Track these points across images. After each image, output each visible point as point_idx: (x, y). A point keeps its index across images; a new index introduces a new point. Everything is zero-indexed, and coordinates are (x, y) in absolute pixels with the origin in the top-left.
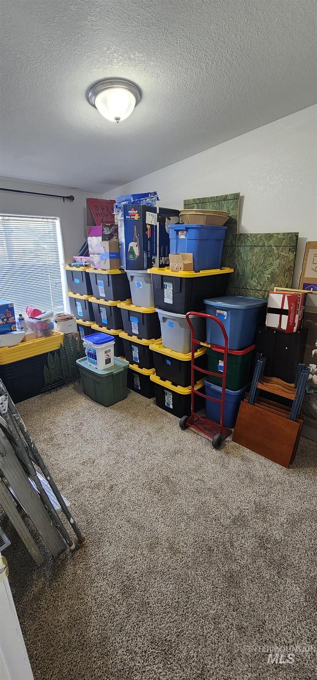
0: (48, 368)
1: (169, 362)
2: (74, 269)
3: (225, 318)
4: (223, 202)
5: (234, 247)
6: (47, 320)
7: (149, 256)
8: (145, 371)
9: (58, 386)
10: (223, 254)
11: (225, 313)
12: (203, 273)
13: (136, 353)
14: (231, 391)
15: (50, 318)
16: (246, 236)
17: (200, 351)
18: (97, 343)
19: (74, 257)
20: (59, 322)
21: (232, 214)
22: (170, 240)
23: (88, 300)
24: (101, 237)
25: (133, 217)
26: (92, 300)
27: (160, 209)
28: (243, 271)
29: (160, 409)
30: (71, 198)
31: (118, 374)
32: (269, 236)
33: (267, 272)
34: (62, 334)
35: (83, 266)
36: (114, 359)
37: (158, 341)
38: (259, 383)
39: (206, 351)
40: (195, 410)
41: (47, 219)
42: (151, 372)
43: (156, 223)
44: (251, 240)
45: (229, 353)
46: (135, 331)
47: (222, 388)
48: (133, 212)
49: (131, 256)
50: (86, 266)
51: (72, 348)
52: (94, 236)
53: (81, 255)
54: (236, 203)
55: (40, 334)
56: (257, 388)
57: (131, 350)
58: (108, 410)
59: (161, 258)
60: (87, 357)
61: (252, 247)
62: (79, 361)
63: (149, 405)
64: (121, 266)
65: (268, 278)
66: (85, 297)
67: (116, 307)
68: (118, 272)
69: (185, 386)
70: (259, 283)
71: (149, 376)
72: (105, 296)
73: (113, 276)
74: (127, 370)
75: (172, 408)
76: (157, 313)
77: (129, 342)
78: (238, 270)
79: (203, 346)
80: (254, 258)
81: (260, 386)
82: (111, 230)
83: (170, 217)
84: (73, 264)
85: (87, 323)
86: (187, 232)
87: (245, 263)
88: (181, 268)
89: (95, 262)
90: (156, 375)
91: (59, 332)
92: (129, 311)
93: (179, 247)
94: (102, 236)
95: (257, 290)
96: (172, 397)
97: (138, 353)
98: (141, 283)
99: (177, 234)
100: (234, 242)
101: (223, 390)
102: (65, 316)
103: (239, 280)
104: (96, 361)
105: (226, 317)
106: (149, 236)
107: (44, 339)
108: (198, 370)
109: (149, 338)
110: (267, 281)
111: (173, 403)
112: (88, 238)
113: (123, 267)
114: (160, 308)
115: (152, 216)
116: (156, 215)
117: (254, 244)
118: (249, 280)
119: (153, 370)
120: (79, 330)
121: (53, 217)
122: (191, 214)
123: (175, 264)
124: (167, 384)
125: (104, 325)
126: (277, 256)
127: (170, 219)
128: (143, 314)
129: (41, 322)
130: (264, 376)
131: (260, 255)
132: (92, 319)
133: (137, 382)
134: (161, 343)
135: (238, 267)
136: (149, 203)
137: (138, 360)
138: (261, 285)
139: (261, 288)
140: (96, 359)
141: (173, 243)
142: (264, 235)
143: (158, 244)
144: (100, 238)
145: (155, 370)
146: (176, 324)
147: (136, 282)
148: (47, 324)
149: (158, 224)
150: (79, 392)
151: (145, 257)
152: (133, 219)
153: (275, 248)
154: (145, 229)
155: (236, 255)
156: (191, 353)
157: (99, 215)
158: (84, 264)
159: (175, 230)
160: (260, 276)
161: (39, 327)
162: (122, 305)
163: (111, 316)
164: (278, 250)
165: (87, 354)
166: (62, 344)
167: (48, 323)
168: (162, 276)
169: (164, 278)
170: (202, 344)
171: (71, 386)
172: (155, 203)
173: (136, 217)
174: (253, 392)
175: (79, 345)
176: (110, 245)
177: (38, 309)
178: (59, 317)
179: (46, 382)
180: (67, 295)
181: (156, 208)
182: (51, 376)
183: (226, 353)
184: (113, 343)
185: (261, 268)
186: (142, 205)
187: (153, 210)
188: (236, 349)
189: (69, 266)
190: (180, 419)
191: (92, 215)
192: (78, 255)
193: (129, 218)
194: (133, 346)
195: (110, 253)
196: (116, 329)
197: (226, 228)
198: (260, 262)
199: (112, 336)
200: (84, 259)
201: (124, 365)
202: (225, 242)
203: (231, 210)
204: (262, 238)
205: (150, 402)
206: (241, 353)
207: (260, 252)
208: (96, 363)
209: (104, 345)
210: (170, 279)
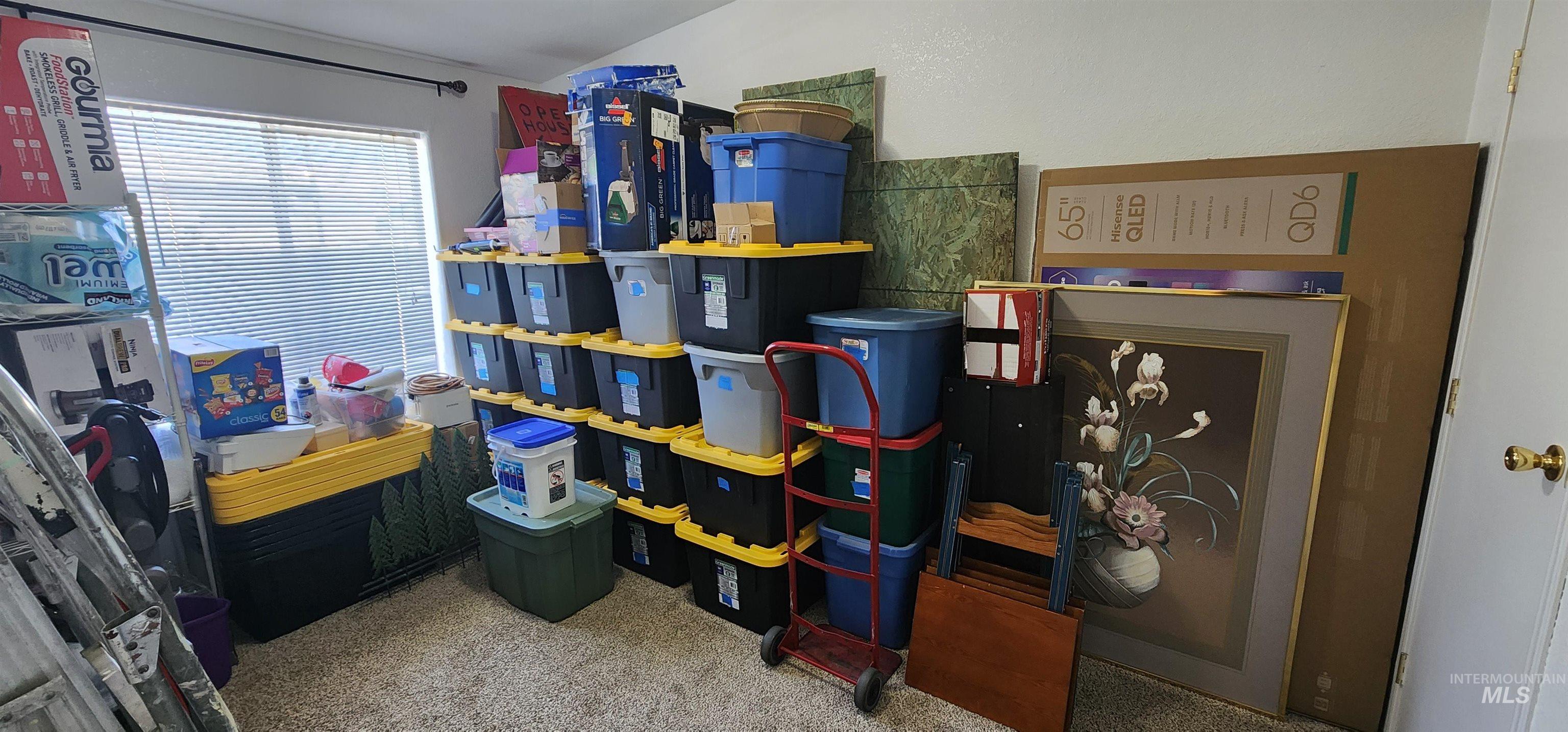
0: (384, 525)
1: (724, 484)
2: (466, 257)
3: (866, 358)
4: (837, 90)
5: (869, 194)
6: (385, 391)
7: (662, 216)
8: (660, 514)
9: (412, 576)
10: (843, 211)
11: (864, 345)
12: (801, 250)
13: (634, 467)
14: (892, 548)
15: (393, 386)
16: (896, 166)
17: (804, 448)
18: (525, 445)
19: (466, 230)
20: (421, 398)
21: (859, 116)
22: (715, 173)
23: (503, 336)
24: (536, 174)
25: (618, 119)
26: (516, 334)
27: (686, 105)
28: (896, 249)
29: (706, 614)
30: (460, 87)
31: (586, 527)
32: (952, 164)
33: (953, 248)
34: (428, 427)
35: (489, 250)
36: (576, 486)
37: (694, 430)
38: (961, 519)
39: (820, 448)
40: (800, 611)
41: (394, 134)
42: (678, 514)
43: (677, 137)
44: (908, 176)
45: (881, 446)
46: (632, 407)
47: (869, 542)
48: (616, 107)
49: (615, 216)
50: (498, 249)
51: (455, 464)
52: (517, 173)
53: (486, 224)
54: (869, 92)
55: (361, 429)
56: (957, 533)
57: (622, 458)
58: (561, 631)
59: (694, 224)
60: (498, 486)
61: (913, 191)
62: (474, 499)
63: (674, 606)
64: (590, 244)
65: (956, 261)
66: (494, 328)
67: (577, 349)
68: (580, 258)
69: (770, 544)
70: (934, 274)
71: (672, 526)
72: (548, 323)
73: (569, 268)
74: (612, 513)
75: (738, 609)
76: (687, 356)
77: (615, 436)
78: (883, 247)
79: (813, 433)
80: (919, 216)
81: (965, 528)
82: (563, 157)
83: (711, 127)
84: (462, 246)
85: (502, 398)
86: (756, 151)
87: (897, 229)
88: (745, 237)
89: (522, 238)
90: (691, 521)
91: (419, 424)
92: (613, 357)
93: (736, 189)
94: (539, 172)
95: (931, 291)
96: (736, 578)
97: (641, 466)
98: (643, 284)
99: (732, 157)
100: (868, 181)
101: (875, 547)
102: (439, 380)
103: (888, 269)
104: (522, 494)
105: (867, 354)
106: (659, 168)
107: (373, 442)
108: (804, 497)
109: (668, 425)
110: (954, 268)
111: (739, 595)
112: (502, 178)
113: (595, 244)
114: (695, 343)
115: (666, 118)
116: (677, 117)
117: (917, 184)
118: (911, 270)
119: (683, 507)
120: (477, 417)
121: (412, 131)
122: (764, 111)
123: (731, 229)
124: (723, 543)
125: (548, 399)
126: (973, 209)
127: (711, 131)
128: (650, 360)
129: (366, 396)
130: (970, 503)
131: (932, 208)
132: (516, 386)
133: (640, 544)
134: (702, 436)
135: (882, 238)
136: (660, 91)
137: (642, 485)
138: (940, 280)
139: (941, 287)
140: (523, 489)
141: (721, 180)
142: (938, 163)
143: (683, 189)
144: (534, 177)
145: (687, 508)
146: (739, 381)
147: (630, 282)
148: (384, 402)
149: (681, 140)
150: (476, 586)
151: (652, 217)
152: (617, 123)
153: (966, 191)
154: (649, 149)
155: (874, 210)
156: (782, 454)
157: (532, 126)
158: (491, 244)
159: (726, 148)
160: (937, 258)
161: (359, 410)
162: (595, 343)
163: (566, 372)
164: (973, 194)
165: (497, 478)
166: (428, 454)
167: (387, 398)
168: (697, 260)
169: (703, 264)
170: (810, 426)
171: (453, 572)
172: (674, 93)
173: (627, 120)
174: (948, 545)
175: (477, 457)
176: (560, 194)
177: (356, 361)
178: (421, 383)
179: (375, 565)
180: (446, 326)
181: (676, 102)
182: (391, 547)
183: (877, 449)
184: (571, 442)
185: (937, 240)
186: (639, 91)
187: (669, 105)
188: (897, 435)
189: (451, 252)
190: (760, 638)
191: (513, 125)
192: (477, 225)
193: (607, 122)
194: (625, 449)
195: (561, 212)
196: (580, 407)
197: (848, 147)
198: (933, 225)
199: (567, 426)
200: (493, 233)
201: (603, 500)
202: (847, 182)
203: (856, 108)
204: (934, 170)
205: (677, 595)
206: (909, 444)
207: (933, 202)
208: (522, 502)
209: (546, 449)
210: (719, 264)
